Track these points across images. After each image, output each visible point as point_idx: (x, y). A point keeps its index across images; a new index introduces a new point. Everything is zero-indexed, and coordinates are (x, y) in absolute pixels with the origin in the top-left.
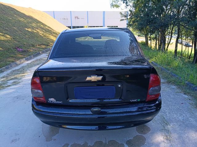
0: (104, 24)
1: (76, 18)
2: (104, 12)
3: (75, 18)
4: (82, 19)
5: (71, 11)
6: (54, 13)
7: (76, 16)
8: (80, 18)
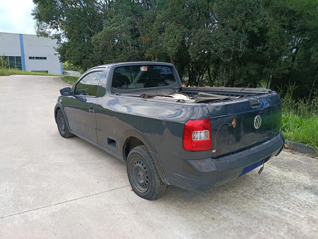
0: (24, 53)
2: (21, 35)
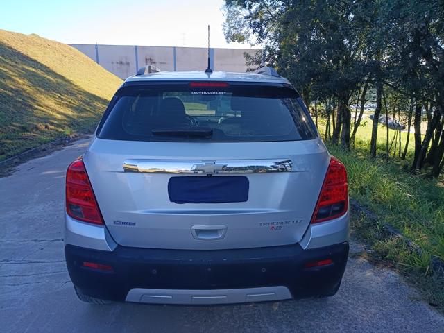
1: (149, 62)
2: (211, 50)
3: (145, 61)
5: (136, 46)
6: (97, 49)
7: (148, 57)
8: (157, 61)
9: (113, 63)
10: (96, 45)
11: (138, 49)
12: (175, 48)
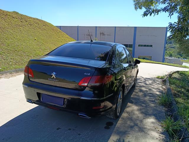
0: (135, 42)
1: (102, 34)
2: (135, 28)
3: (100, 34)
4: (108, 35)
5: (96, 27)
6: (78, 28)
7: (102, 32)
8: (106, 34)
9: (85, 35)
10: (78, 27)
11: (97, 28)
12: (115, 27)
